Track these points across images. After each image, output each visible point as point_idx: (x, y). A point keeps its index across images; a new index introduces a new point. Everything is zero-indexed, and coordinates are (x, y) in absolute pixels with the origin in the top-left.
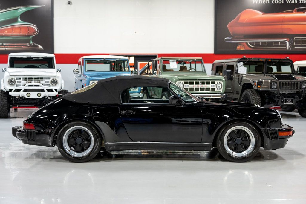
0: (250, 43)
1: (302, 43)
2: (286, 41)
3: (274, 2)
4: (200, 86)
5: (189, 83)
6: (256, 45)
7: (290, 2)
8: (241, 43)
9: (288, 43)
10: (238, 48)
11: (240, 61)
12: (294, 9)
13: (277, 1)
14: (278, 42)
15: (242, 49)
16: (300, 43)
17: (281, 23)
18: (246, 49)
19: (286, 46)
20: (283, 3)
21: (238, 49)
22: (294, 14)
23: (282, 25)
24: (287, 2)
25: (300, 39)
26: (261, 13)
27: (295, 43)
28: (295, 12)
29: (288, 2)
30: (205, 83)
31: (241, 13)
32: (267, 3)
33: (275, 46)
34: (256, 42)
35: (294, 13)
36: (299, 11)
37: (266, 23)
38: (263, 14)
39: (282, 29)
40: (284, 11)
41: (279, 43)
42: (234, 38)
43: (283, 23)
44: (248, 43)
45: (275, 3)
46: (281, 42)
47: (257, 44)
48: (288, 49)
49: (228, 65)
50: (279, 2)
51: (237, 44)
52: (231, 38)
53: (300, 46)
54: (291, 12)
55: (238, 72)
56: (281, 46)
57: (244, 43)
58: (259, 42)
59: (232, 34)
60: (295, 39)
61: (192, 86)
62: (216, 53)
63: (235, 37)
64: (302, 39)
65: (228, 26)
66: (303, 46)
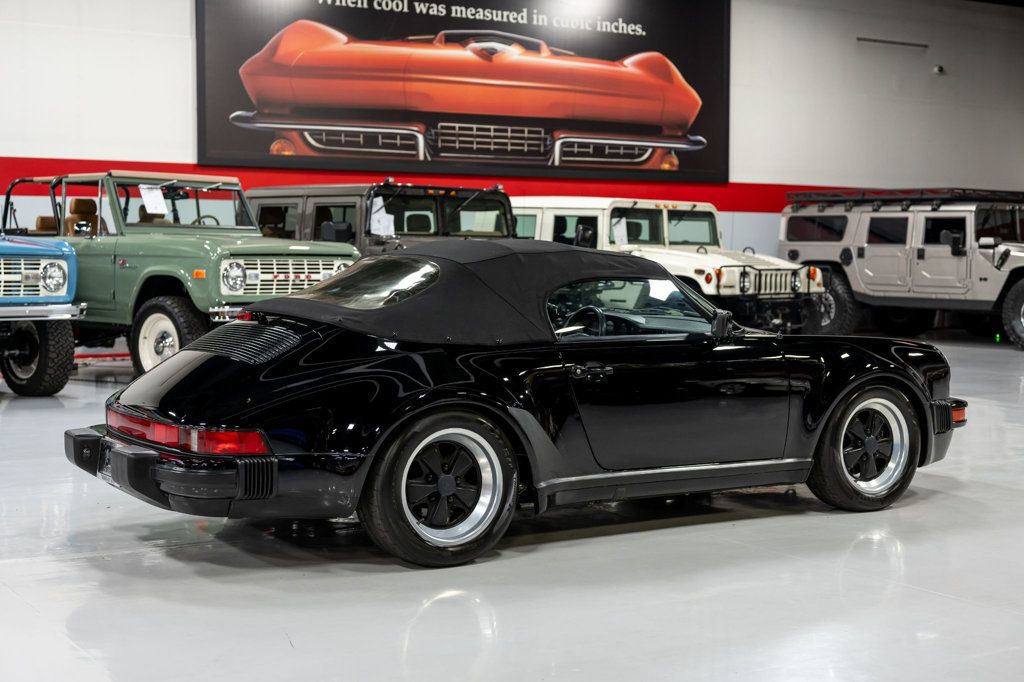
0: (312, 133)
1: (461, 142)
2: (416, 133)
3: (380, 4)
4: (292, 276)
5: (259, 266)
6: (329, 143)
7: (424, 11)
8: (284, 133)
9: (421, 138)
10: (275, 147)
11: (376, 195)
12: (436, 34)
13: (390, 3)
14: (393, 136)
15: (287, 153)
16: (454, 142)
17: (401, 75)
18: (301, 154)
19: (415, 147)
20: (406, 10)
21: (275, 153)
22: (437, 48)
23: (404, 79)
24: (418, 11)
25: (454, 128)
26: (342, 37)
27: (443, 141)
28: (440, 42)
29: (421, 11)
30: (306, 267)
31: (280, 33)
32: (359, 5)
33: (385, 146)
34: (329, 133)
35: (438, 44)
36: (451, 40)
37: (360, 69)
38: (348, 43)
39: (404, 92)
40: (411, 38)
41: (396, 139)
42: (262, 116)
43: (408, 75)
44: (306, 134)
45: (382, 9)
46: (403, 137)
47: (332, 138)
48: (421, 157)
49: (322, 207)
50: (395, 8)
51: (273, 135)
52: (251, 114)
53: (453, 150)
54: (429, 42)
55: (373, 232)
56: (403, 147)
57: (294, 133)
58: (339, 133)
59: (254, 101)
60: (443, 128)
61: (269, 277)
62: (204, 163)
63: (266, 111)
64: (461, 128)
65: (240, 71)
66: (462, 150)
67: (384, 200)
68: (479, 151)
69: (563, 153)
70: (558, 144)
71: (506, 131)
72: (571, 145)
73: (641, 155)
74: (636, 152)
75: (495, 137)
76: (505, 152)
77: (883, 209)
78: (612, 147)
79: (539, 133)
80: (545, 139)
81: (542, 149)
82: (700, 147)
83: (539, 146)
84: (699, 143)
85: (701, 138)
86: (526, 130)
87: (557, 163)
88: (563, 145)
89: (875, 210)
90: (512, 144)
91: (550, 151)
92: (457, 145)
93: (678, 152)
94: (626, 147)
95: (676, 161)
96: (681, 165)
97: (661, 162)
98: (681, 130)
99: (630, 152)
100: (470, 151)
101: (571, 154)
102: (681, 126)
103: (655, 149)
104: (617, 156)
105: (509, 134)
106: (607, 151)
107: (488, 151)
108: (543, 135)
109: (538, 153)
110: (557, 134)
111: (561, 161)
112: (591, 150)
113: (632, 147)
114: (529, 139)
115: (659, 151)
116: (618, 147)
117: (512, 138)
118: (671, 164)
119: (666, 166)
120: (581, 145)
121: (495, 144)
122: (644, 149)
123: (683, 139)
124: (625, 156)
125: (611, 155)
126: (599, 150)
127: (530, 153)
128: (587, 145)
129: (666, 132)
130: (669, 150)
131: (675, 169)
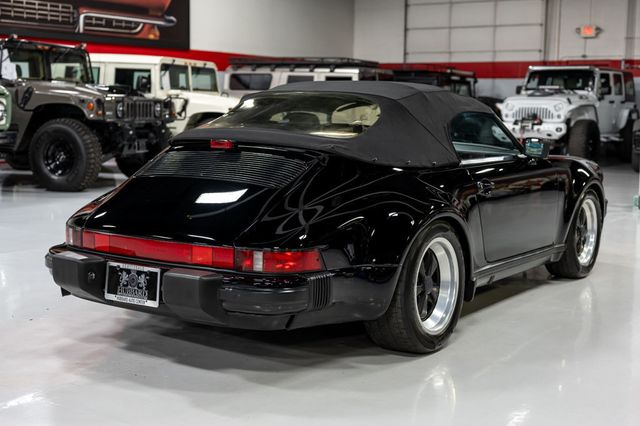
11: (5, 47)
16: (10, 11)
55: (3, 76)
66: (15, 18)
67: (9, 52)
68: (28, 19)
69: (86, 24)
70: (82, 17)
71: (46, 5)
72: (91, 18)
73: (136, 28)
74: (133, 25)
75: (39, 10)
76: (45, 21)
77: (296, 70)
78: (117, 21)
79: (69, 8)
80: (73, 13)
81: (71, 20)
82: (171, 24)
83: (69, 17)
84: (171, 21)
85: (172, 18)
86: (60, 5)
87: (81, 30)
88: (86, 18)
89: (292, 71)
90: (52, 16)
91: (76, 22)
92: (12, 14)
93: (159, 27)
94: (127, 22)
95: (158, 33)
96: (161, 36)
97: (149, 33)
98: (161, 13)
99: (130, 26)
100: (22, 19)
101: (91, 25)
102: (160, 8)
103: (145, 24)
104: (121, 27)
105: (49, 8)
106: (114, 24)
107: (33, 20)
108: (71, 10)
109: (68, 23)
110: (81, 10)
111: (85, 30)
112: (104, 22)
113: (130, 22)
114: (63, 12)
115: (147, 26)
116: (121, 21)
117: (51, 11)
118: (155, 36)
119: (152, 37)
120: (97, 19)
121: (39, 14)
122: (138, 24)
123: (161, 18)
124: (126, 28)
125: (116, 27)
126: (109, 23)
127: (63, 22)
128: (101, 19)
129: (151, 13)
130: (153, 25)
131: (157, 38)
